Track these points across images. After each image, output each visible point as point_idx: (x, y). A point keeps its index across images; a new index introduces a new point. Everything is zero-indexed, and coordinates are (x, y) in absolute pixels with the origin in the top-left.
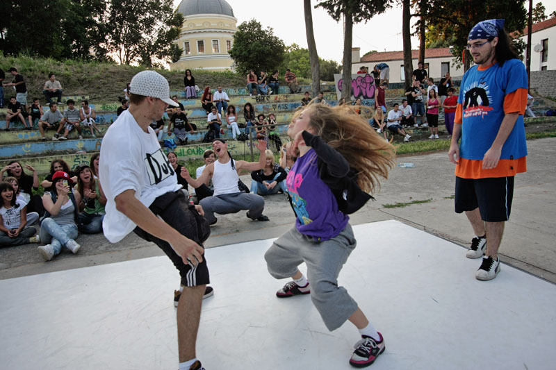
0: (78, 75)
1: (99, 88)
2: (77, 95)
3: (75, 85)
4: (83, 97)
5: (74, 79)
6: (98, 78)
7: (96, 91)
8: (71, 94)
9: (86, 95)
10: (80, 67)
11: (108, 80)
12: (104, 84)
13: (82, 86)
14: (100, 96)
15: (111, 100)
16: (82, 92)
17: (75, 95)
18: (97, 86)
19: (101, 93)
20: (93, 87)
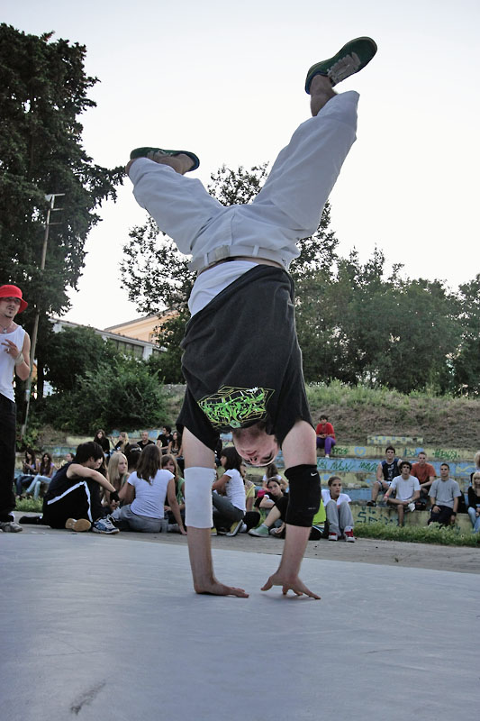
0: (418, 410)
1: (443, 429)
2: (408, 436)
3: (411, 422)
4: (415, 439)
5: (411, 415)
6: (446, 415)
7: (437, 433)
8: (400, 433)
9: (421, 437)
10: (427, 400)
11: (459, 419)
12: (452, 424)
13: (421, 425)
14: (440, 440)
15: (454, 446)
16: (416, 433)
17: (405, 436)
18: (441, 425)
19: (444, 436)
20: (434, 427)
